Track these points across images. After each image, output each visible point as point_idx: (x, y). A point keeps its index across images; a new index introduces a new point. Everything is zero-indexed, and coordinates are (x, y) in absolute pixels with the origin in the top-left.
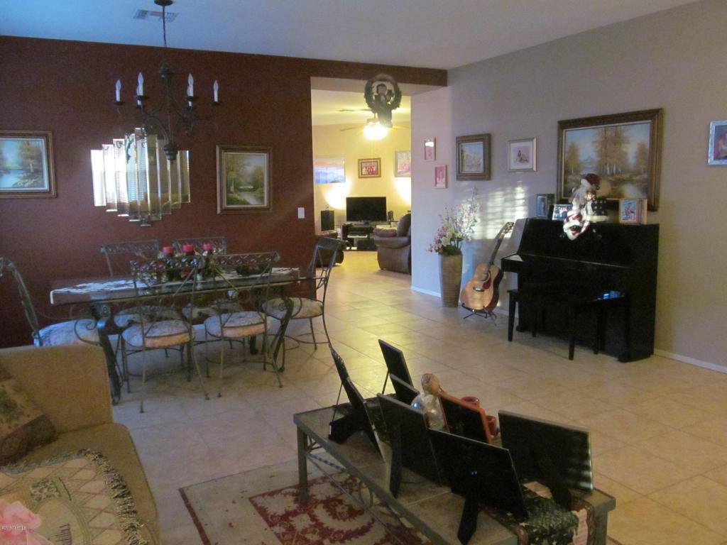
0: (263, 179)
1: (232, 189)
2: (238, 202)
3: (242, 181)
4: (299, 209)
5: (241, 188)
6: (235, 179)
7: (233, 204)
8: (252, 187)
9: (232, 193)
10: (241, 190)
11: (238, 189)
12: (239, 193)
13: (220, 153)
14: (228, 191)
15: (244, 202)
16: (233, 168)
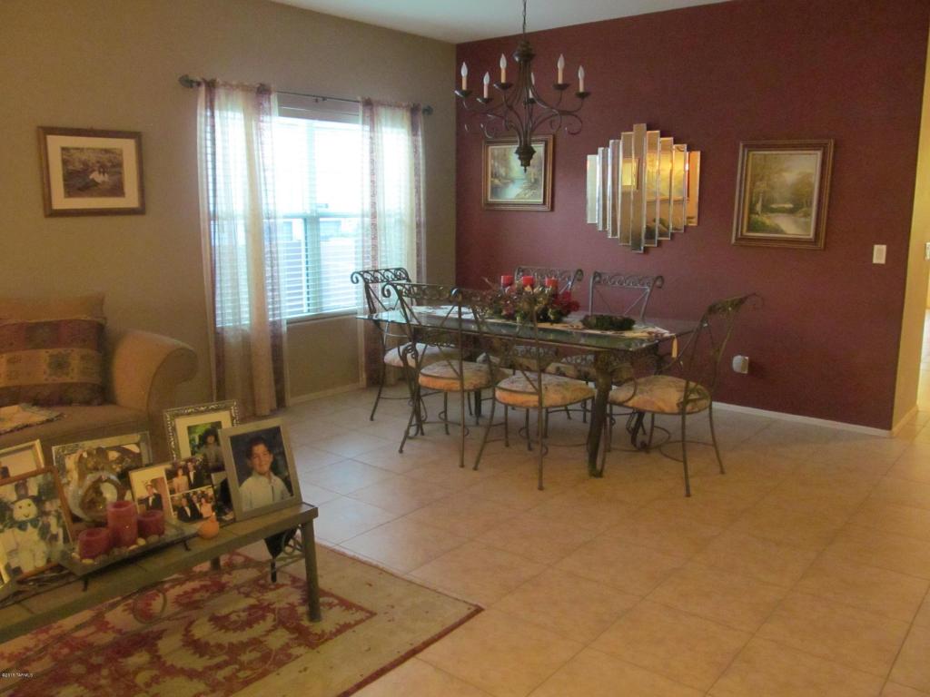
0: (812, 193)
1: (759, 207)
2: (763, 228)
3: (776, 195)
4: (876, 247)
5: (774, 206)
6: (764, 192)
7: (757, 231)
8: (791, 206)
9: (757, 214)
10: (773, 211)
11: (767, 209)
12: (770, 215)
13: (744, 151)
14: (752, 211)
15: (777, 230)
16: (763, 177)
